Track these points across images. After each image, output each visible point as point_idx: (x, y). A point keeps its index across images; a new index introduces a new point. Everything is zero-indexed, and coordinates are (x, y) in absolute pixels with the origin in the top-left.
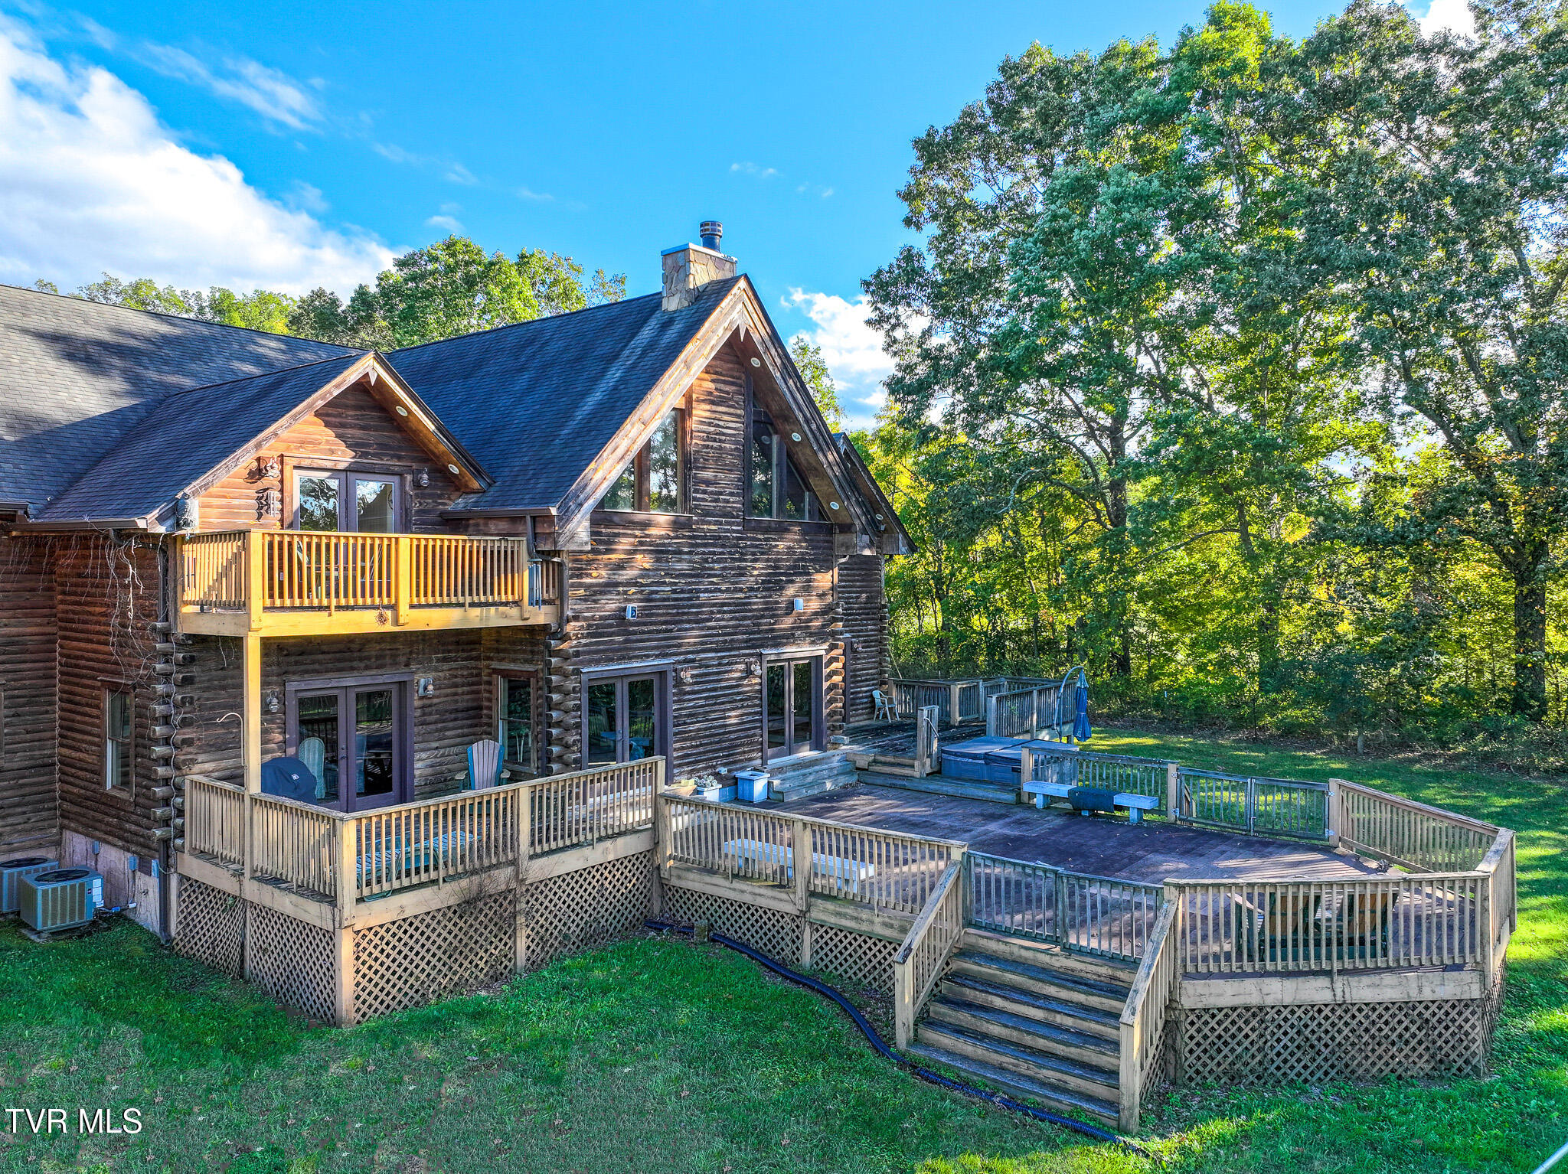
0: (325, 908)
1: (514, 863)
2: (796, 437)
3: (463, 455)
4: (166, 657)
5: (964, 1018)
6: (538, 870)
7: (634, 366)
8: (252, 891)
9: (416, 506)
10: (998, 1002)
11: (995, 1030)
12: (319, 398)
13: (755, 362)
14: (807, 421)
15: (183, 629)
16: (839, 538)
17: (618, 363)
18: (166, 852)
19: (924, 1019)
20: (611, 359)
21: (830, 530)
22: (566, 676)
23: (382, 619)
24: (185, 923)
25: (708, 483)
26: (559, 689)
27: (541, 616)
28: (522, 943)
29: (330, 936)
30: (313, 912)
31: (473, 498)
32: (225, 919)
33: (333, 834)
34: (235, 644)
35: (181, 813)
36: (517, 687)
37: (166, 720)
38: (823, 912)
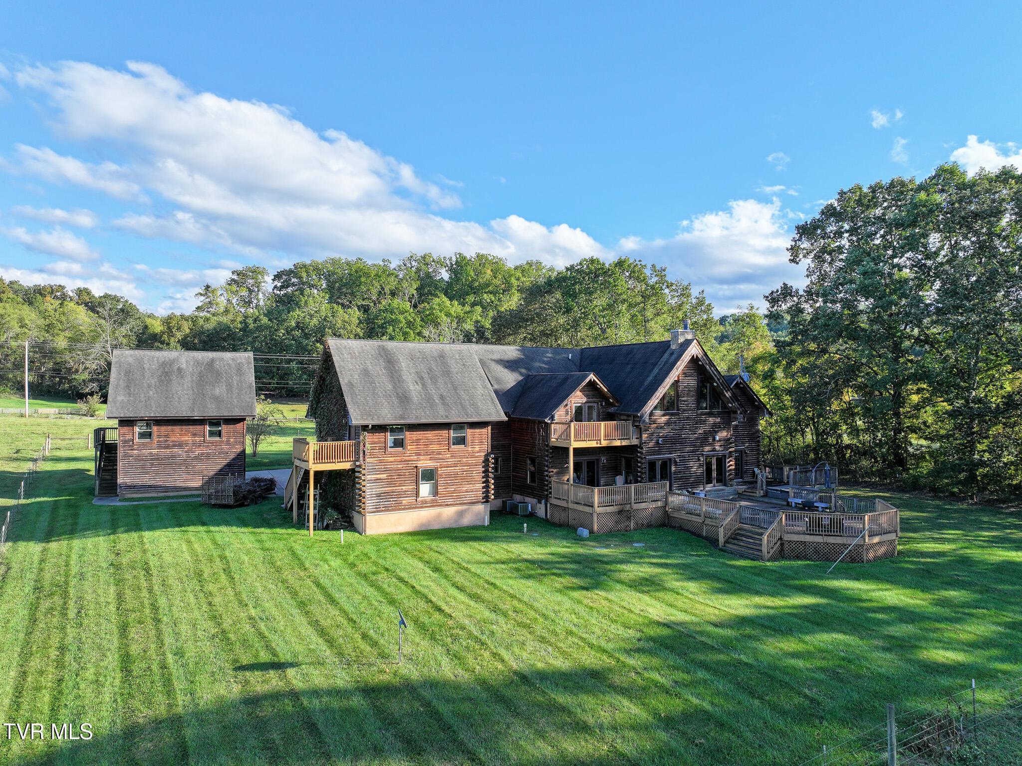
0: (591, 508)
1: (630, 504)
2: (715, 384)
3: (614, 397)
4: (547, 451)
5: (736, 542)
6: (635, 506)
7: (661, 368)
8: (571, 506)
9: (601, 411)
10: (744, 539)
11: (742, 544)
12: (580, 387)
13: (700, 363)
14: (718, 379)
15: (551, 444)
16: (733, 415)
17: (657, 366)
18: (547, 498)
19: (726, 542)
20: (655, 364)
21: (729, 413)
22: (642, 459)
23: (597, 443)
24: (551, 516)
25: (685, 401)
26: (640, 462)
27: (635, 442)
28: (632, 524)
29: (592, 514)
30: (587, 509)
31: (616, 408)
32: (563, 514)
33: (593, 491)
34: (567, 449)
35: (551, 488)
36: (628, 461)
37: (547, 466)
38: (708, 521)
